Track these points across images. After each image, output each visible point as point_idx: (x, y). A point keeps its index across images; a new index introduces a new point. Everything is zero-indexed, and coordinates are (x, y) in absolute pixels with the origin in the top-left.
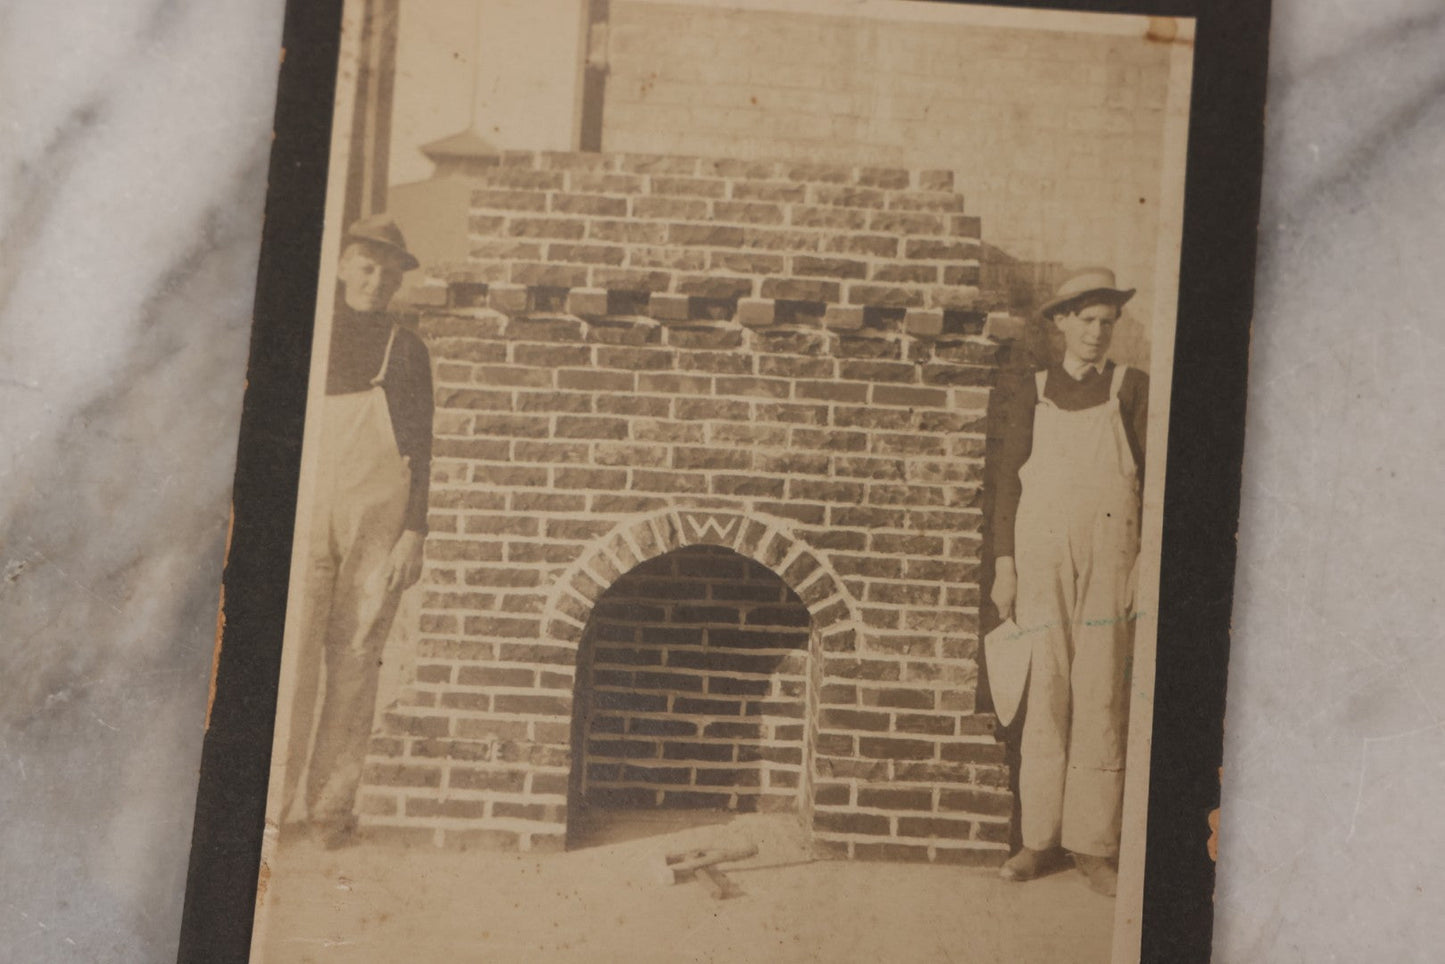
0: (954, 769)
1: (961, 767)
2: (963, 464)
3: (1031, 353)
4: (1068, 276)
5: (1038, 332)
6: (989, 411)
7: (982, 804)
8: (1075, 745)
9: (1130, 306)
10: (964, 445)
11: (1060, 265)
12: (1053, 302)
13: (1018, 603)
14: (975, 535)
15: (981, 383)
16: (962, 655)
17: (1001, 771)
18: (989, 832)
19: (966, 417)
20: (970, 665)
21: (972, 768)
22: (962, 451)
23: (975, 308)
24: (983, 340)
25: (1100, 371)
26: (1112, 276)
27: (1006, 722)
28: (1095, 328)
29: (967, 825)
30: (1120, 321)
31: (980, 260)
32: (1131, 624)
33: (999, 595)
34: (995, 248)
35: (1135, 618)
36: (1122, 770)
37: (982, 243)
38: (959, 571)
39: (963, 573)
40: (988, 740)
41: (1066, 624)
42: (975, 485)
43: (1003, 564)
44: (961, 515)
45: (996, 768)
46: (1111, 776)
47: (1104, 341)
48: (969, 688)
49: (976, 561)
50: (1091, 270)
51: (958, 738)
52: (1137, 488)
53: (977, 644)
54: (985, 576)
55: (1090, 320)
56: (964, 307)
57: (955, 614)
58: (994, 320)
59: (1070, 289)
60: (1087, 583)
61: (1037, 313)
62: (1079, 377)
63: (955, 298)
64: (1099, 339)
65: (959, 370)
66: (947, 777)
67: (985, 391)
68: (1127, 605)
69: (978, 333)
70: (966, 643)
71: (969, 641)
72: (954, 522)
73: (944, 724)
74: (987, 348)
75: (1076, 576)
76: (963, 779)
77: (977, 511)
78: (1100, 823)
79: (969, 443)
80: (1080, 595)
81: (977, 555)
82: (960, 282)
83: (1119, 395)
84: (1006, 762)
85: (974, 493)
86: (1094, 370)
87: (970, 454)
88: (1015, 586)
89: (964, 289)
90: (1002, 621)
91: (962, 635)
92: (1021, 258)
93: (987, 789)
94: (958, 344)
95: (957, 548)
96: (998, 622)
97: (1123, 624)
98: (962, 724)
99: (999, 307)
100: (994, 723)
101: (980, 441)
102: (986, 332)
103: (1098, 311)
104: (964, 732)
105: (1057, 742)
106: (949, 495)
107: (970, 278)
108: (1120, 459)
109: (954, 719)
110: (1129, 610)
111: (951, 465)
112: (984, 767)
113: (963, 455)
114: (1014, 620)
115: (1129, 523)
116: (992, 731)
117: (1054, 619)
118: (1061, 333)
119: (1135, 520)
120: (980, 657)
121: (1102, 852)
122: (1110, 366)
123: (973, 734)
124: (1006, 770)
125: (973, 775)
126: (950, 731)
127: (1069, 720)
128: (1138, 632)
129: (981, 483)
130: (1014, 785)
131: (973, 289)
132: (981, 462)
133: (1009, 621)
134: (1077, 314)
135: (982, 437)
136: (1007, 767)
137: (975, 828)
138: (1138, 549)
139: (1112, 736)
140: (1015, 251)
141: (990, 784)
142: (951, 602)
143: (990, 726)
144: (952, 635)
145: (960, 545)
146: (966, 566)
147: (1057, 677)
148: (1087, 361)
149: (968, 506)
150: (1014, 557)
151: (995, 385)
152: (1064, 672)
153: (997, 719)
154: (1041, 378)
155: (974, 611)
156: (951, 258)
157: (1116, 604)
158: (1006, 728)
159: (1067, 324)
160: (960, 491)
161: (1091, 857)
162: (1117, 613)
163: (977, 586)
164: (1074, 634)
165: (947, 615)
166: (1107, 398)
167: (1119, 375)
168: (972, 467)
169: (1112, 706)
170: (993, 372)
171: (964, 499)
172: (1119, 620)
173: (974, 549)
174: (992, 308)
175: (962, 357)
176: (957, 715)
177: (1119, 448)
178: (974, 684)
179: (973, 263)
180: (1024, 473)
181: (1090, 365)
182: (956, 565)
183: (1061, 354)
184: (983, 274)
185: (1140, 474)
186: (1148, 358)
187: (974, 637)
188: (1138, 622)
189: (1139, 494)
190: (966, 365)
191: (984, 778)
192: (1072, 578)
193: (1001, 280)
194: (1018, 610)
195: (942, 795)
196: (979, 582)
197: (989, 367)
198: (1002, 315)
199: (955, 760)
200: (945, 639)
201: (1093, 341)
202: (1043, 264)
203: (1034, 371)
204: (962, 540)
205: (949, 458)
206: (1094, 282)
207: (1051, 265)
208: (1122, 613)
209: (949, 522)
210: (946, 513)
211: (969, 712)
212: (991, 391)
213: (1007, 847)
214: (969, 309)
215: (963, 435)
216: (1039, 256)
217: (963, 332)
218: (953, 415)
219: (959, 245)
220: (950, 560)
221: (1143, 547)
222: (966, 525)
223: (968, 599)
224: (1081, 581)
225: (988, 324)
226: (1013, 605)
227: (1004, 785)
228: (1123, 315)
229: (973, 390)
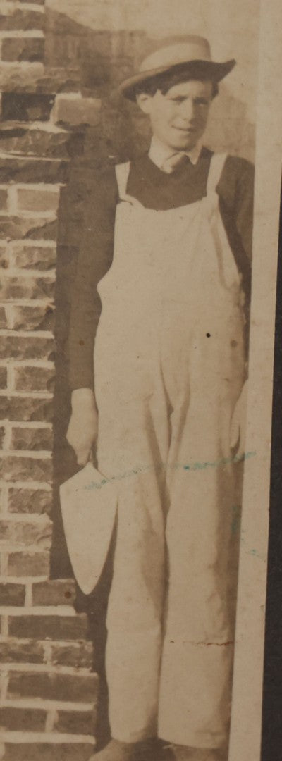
0: (25, 647)
1: (33, 645)
2: (29, 277)
3: (109, 143)
4: (153, 46)
5: (117, 116)
6: (59, 212)
7: (60, 689)
8: (171, 614)
9: (228, 81)
10: (30, 255)
11: (142, 34)
12: (136, 79)
13: (100, 445)
14: (46, 364)
15: (49, 180)
16: (32, 510)
17: (82, 648)
18: (69, 722)
19: (32, 222)
20: (42, 521)
21: (47, 646)
22: (26, 262)
23: (39, 88)
24: (50, 127)
25: (194, 161)
26: (206, 45)
27: (87, 589)
28: (187, 109)
29: (42, 715)
30: (217, 99)
31: (45, 30)
32: (238, 466)
33: (77, 435)
34: (62, 15)
35: (243, 459)
36: (230, 643)
37: (47, 9)
38: (27, 408)
39: (33, 409)
40: (67, 611)
41: (159, 469)
42: (44, 303)
43: (80, 397)
44: (29, 339)
45: (76, 645)
46: (217, 651)
47: (197, 125)
48: (42, 548)
49: (47, 395)
50: (180, 39)
51: (29, 609)
52: (243, 302)
53: (50, 495)
54: (60, 412)
55: (180, 99)
56: (27, 87)
57: (23, 459)
58: (62, 101)
59: (155, 62)
60: (183, 420)
61: (115, 93)
62: (168, 170)
63: (16, 77)
64: (192, 122)
65: (21, 165)
66: (17, 657)
67: (55, 188)
68: (233, 444)
69: (45, 119)
70: (37, 494)
71: (42, 492)
72: (19, 348)
73: (12, 593)
74: (56, 137)
75: (170, 409)
76: (37, 658)
77: (48, 335)
78: (206, 708)
79: (37, 252)
80: (175, 433)
81: (48, 388)
82: (20, 58)
83: (218, 190)
84: (88, 637)
85: (43, 313)
86: (186, 160)
87: (38, 266)
88: (96, 424)
89: (25, 66)
90: (81, 467)
91: (32, 485)
92: (96, 27)
93: (66, 670)
94: (20, 133)
95: (24, 379)
96: (78, 468)
97: (229, 468)
98: (34, 592)
99: (69, 86)
100: (73, 590)
101: (49, 249)
102: (54, 118)
103: (190, 88)
104: (37, 602)
105: (150, 612)
106: (13, 316)
107: (33, 52)
108: (221, 267)
109: (24, 587)
110: (235, 450)
111: (14, 280)
112: (62, 644)
113: (28, 267)
114: (96, 465)
115: (233, 344)
116: (70, 600)
117: (144, 463)
118: (146, 116)
119: (240, 340)
120: (55, 511)
121: (207, 743)
122: (207, 154)
123: (48, 604)
124: (89, 647)
125: (48, 653)
126: (20, 602)
127: (165, 584)
128: (246, 475)
129: (52, 300)
130: (99, 665)
131: (38, 65)
132: (51, 275)
133: (90, 466)
134: (164, 93)
135: (52, 244)
136: (90, 643)
137: (52, 718)
138: (245, 376)
139: (218, 603)
140: (89, 17)
141: (70, 664)
142: (18, 446)
143: (68, 595)
144: (19, 485)
145: (27, 376)
146: (36, 402)
147: (149, 532)
148: (178, 149)
149: (36, 329)
150: (93, 390)
151: (66, 181)
152: (158, 528)
153: (76, 586)
154: (122, 172)
155: (46, 455)
156: (8, 29)
157: (220, 442)
158: (87, 597)
159: (153, 105)
160: (26, 310)
161: (195, 750)
162: (221, 453)
163: (50, 426)
164: (168, 482)
165: (13, 461)
166: (203, 193)
167: (217, 165)
168: (40, 281)
169: (217, 567)
170: (63, 165)
171: (34, 320)
172: (223, 462)
173: (45, 380)
174: (61, 89)
175: (25, 149)
176: (28, 581)
177: (219, 254)
178: (48, 543)
179: (37, 34)
180: (105, 286)
181: (182, 153)
182: (23, 400)
183: (146, 141)
184: (49, 45)
185: (246, 284)
186: (252, 144)
187: (47, 486)
188: (246, 463)
189: (245, 308)
190: (31, 158)
191: (63, 657)
192: (165, 413)
193: (71, 55)
194: (100, 454)
195: (11, 680)
196: (52, 420)
197: (59, 160)
198: (74, 97)
199: (26, 637)
200: (11, 490)
201: (186, 125)
202: (122, 33)
203: (113, 163)
204: (30, 370)
205: (12, 271)
206: (186, 53)
207: (132, 34)
208: (227, 454)
209: (13, 348)
210: (9, 338)
211: (43, 578)
212: (62, 189)
213: (91, 740)
214: (33, 91)
215: (29, 243)
216: (116, 24)
217: (27, 119)
218: (16, 219)
219: (19, 12)
220: (16, 394)
221: (251, 373)
222: (34, 353)
223: (38, 441)
224: (176, 416)
225: (56, 108)
226: (94, 447)
227: (87, 665)
228: (220, 91)
229: (40, 187)
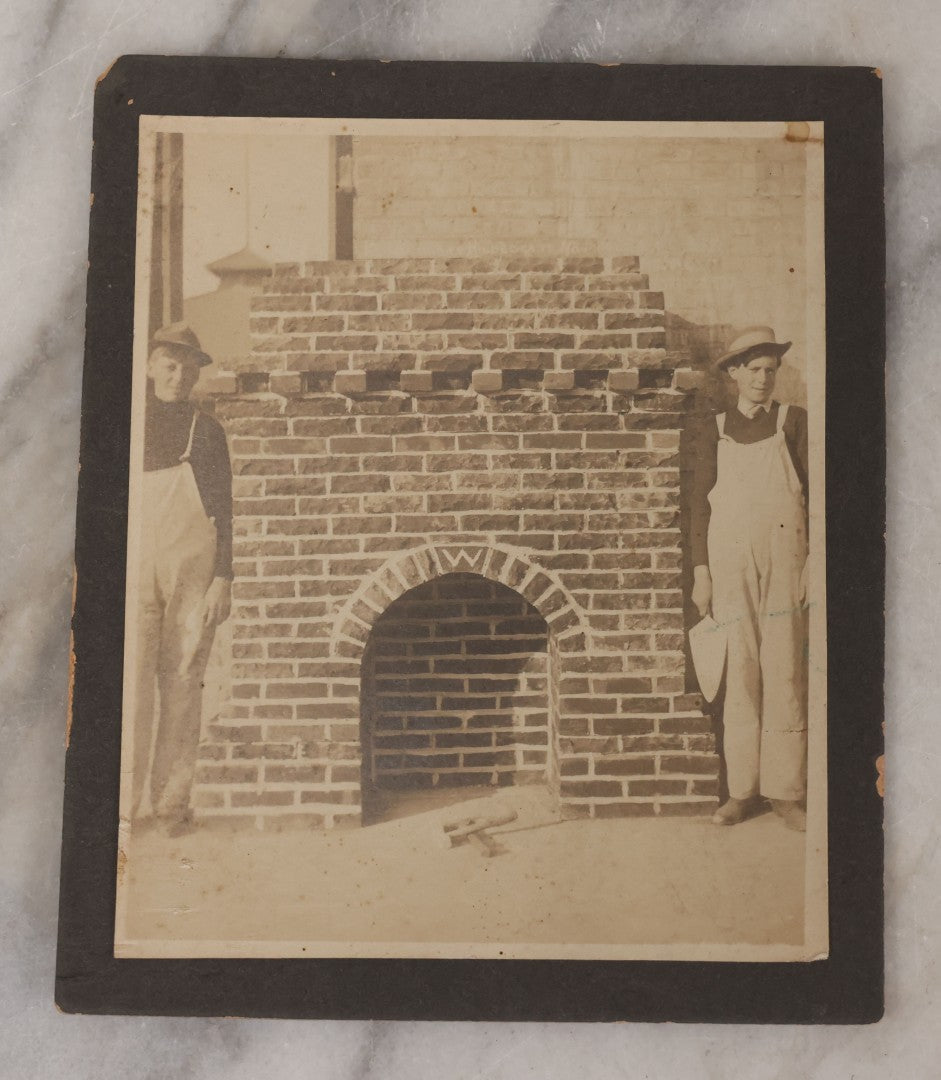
0: (671, 740)
1: (676, 737)
2: (662, 493)
3: (711, 400)
4: (736, 335)
5: (716, 382)
6: (680, 449)
7: (695, 766)
8: (766, 711)
9: (787, 356)
10: (663, 478)
11: (730, 327)
12: (727, 356)
13: (714, 603)
14: (676, 550)
15: (673, 426)
16: (671, 648)
17: (708, 738)
18: (702, 788)
19: (663, 455)
20: (678, 655)
21: (685, 738)
22: (661, 482)
23: (664, 366)
24: (672, 391)
25: (767, 411)
26: (771, 332)
27: (710, 698)
28: (761, 376)
29: (684, 783)
30: (780, 369)
31: (665, 327)
32: (806, 613)
33: (699, 597)
34: (676, 316)
35: (808, 608)
36: (805, 730)
37: (666, 312)
38: (665, 579)
39: (669, 581)
40: (698, 714)
41: (753, 617)
42: (673, 509)
43: (700, 571)
44: (664, 534)
45: (705, 737)
46: (797, 736)
47: (769, 386)
48: (679, 673)
49: (678, 571)
50: (755, 329)
51: (672, 714)
52: (804, 503)
53: (683, 638)
54: (687, 582)
55: (757, 369)
56: (655, 365)
57: (664, 614)
58: (679, 374)
59: (739, 345)
60: (768, 583)
61: (714, 367)
62: (751, 417)
63: (647, 358)
64: (764, 384)
65: (654, 417)
66: (665, 746)
67: (677, 432)
68: (801, 598)
69: (668, 386)
70: (674, 637)
71: (677, 635)
72: (658, 541)
73: (661, 704)
74: (676, 397)
75: (759, 577)
76: (679, 747)
77: (677, 530)
78: (790, 774)
79: (666, 476)
80: (763, 593)
81: (678, 565)
82: (650, 346)
83: (784, 429)
84: (712, 731)
85: (673, 516)
86: (762, 409)
87: (668, 484)
88: (711, 588)
89: (653, 351)
90: (703, 618)
91: (671, 631)
92: (698, 323)
93: (699, 754)
94: (651, 396)
95: (662, 561)
96: (699, 619)
97: (799, 613)
98: (675, 702)
99: (682, 363)
100: (700, 700)
101: (674, 473)
102: (674, 385)
103: (763, 362)
104: (678, 709)
105: (752, 711)
106: (653, 519)
107: (658, 342)
108: (788, 480)
109: (668, 699)
110: (803, 602)
111: (653, 494)
112: (695, 736)
113: (661, 486)
114: (712, 617)
115: (799, 531)
116: (699, 706)
117: (742, 612)
118: (735, 382)
119: (803, 528)
120: (686, 648)
121: (793, 797)
122: (776, 405)
123: (685, 710)
124: (713, 737)
125: (686, 743)
126: (666, 710)
127: (761, 693)
128: (811, 618)
129: (678, 507)
130: (720, 750)
131: (661, 351)
132: (677, 490)
133: (708, 617)
134: (746, 366)
135: (676, 470)
136: (713, 735)
137: (690, 786)
138: (807, 553)
139: (796, 704)
140: (692, 318)
141: (700, 749)
142: (661, 605)
143: (697, 703)
144: (663, 631)
145: (665, 559)
146: (670, 575)
147: (749, 659)
148: (757, 403)
149: (669, 527)
150: (708, 566)
151: (683, 427)
152: (755, 657)
153: (703, 697)
154: (721, 419)
155: (679, 611)
156: (641, 327)
157: (792, 597)
158: (710, 704)
159: (739, 374)
160: (661, 514)
161: (785, 802)
162: (793, 604)
163: (680, 591)
164: (760, 625)
165: (657, 616)
166: (775, 432)
167: (783, 411)
168: (670, 495)
169: (794, 680)
170: (681, 416)
171: (666, 521)
172: (795, 610)
173: (676, 561)
174: (678, 365)
175: (656, 406)
176: (670, 696)
177: (787, 471)
178: (683, 669)
179: (661, 329)
180: (713, 497)
181: (759, 406)
182: (662, 575)
183: (735, 398)
184: (669, 337)
185: (805, 491)
186: (805, 397)
187: (680, 632)
188: (811, 611)
189: (806, 507)
190: (660, 412)
191: (696, 745)
192: (755, 579)
193: (684, 342)
194: (714, 609)
195: (663, 761)
196: (682, 587)
197: (679, 413)
198: (686, 370)
199: (671, 732)
200: (657, 635)
201: (761, 386)
202: (716, 327)
203: (714, 414)
204: (666, 555)
205: (651, 489)
206: (758, 339)
207: (723, 327)
208: (798, 605)
209: (654, 540)
210: (651, 534)
211: (681, 693)
212: (681, 432)
213: (717, 799)
214: (659, 367)
215: (662, 469)
216: (712, 321)
217: (655, 386)
218: (652, 454)
219: (647, 315)
220: (658, 571)
221: (811, 550)
222: (668, 542)
223: (673, 601)
224: (763, 581)
225: (675, 378)
226: (710, 605)
227: (711, 750)
228: (783, 363)
229: (667, 432)
